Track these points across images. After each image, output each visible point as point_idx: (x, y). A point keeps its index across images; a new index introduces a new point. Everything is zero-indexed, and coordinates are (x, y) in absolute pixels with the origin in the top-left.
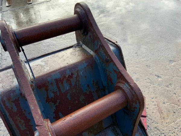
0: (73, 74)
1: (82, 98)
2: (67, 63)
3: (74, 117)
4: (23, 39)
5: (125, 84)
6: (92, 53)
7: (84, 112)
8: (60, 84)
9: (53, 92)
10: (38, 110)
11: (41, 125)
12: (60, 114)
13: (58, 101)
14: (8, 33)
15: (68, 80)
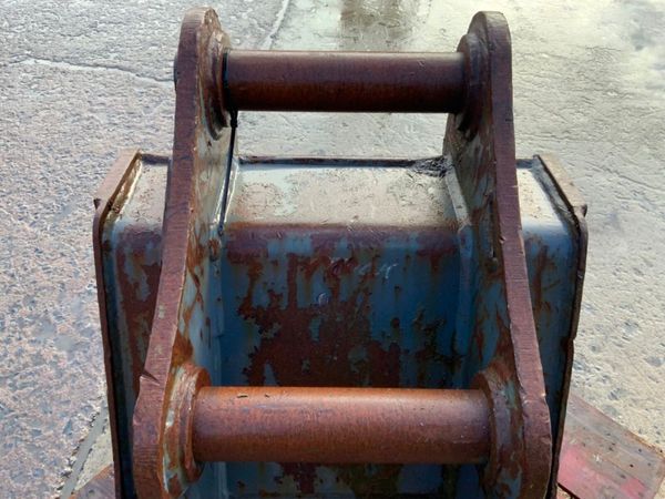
0: (357, 264)
1: (357, 354)
2: (356, 217)
3: (274, 405)
4: (242, 89)
5: (506, 383)
6: (462, 214)
7: (312, 406)
8: (300, 277)
9: (271, 292)
10: (171, 329)
11: (156, 376)
12: (268, 370)
13: (277, 327)
14: (196, 56)
15: (331, 275)
